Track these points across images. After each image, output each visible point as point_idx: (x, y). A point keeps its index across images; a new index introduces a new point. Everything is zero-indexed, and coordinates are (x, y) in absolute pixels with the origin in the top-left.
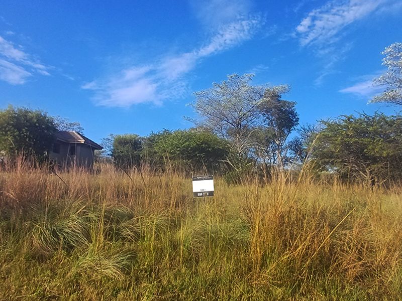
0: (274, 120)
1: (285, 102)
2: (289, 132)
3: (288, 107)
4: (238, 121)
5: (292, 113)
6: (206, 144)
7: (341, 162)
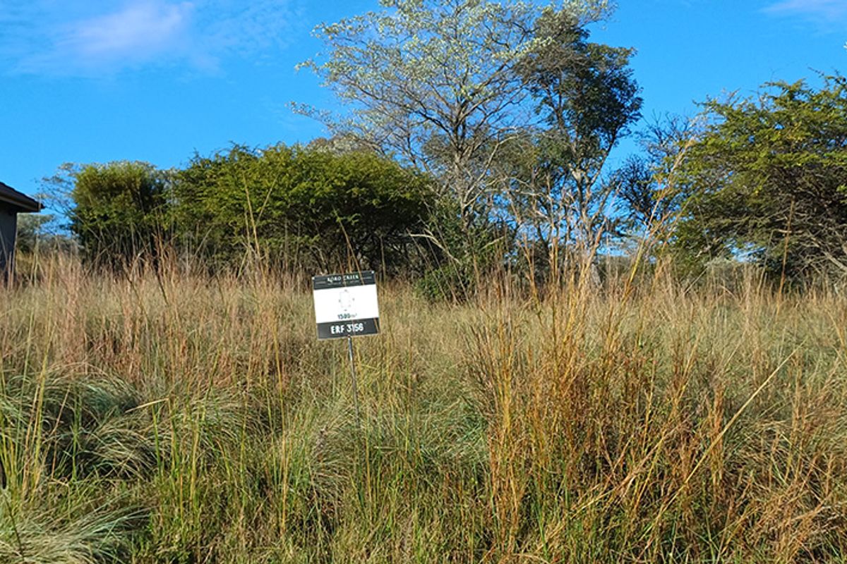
0: (565, 107)
1: (599, 50)
2: (612, 141)
3: (608, 64)
4: (456, 112)
5: (621, 82)
6: (360, 186)
7: (769, 226)
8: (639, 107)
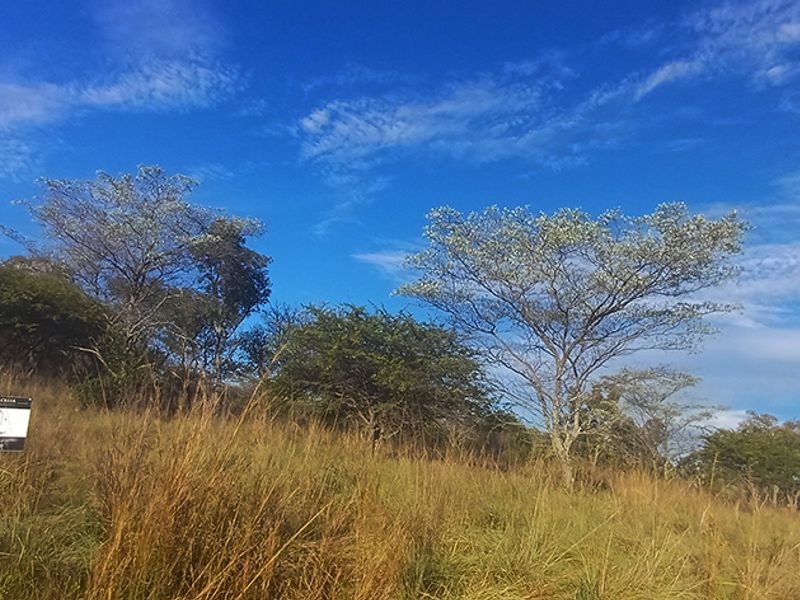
0: (220, 283)
1: (249, 253)
2: (247, 313)
3: (254, 263)
4: (140, 267)
5: (260, 277)
6: (46, 303)
7: (331, 390)
8: (268, 295)
